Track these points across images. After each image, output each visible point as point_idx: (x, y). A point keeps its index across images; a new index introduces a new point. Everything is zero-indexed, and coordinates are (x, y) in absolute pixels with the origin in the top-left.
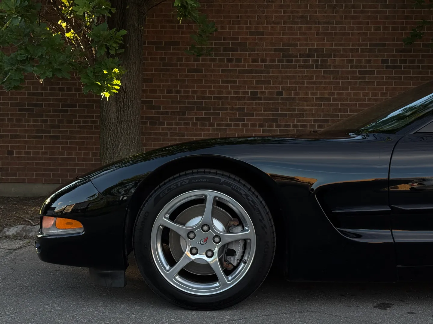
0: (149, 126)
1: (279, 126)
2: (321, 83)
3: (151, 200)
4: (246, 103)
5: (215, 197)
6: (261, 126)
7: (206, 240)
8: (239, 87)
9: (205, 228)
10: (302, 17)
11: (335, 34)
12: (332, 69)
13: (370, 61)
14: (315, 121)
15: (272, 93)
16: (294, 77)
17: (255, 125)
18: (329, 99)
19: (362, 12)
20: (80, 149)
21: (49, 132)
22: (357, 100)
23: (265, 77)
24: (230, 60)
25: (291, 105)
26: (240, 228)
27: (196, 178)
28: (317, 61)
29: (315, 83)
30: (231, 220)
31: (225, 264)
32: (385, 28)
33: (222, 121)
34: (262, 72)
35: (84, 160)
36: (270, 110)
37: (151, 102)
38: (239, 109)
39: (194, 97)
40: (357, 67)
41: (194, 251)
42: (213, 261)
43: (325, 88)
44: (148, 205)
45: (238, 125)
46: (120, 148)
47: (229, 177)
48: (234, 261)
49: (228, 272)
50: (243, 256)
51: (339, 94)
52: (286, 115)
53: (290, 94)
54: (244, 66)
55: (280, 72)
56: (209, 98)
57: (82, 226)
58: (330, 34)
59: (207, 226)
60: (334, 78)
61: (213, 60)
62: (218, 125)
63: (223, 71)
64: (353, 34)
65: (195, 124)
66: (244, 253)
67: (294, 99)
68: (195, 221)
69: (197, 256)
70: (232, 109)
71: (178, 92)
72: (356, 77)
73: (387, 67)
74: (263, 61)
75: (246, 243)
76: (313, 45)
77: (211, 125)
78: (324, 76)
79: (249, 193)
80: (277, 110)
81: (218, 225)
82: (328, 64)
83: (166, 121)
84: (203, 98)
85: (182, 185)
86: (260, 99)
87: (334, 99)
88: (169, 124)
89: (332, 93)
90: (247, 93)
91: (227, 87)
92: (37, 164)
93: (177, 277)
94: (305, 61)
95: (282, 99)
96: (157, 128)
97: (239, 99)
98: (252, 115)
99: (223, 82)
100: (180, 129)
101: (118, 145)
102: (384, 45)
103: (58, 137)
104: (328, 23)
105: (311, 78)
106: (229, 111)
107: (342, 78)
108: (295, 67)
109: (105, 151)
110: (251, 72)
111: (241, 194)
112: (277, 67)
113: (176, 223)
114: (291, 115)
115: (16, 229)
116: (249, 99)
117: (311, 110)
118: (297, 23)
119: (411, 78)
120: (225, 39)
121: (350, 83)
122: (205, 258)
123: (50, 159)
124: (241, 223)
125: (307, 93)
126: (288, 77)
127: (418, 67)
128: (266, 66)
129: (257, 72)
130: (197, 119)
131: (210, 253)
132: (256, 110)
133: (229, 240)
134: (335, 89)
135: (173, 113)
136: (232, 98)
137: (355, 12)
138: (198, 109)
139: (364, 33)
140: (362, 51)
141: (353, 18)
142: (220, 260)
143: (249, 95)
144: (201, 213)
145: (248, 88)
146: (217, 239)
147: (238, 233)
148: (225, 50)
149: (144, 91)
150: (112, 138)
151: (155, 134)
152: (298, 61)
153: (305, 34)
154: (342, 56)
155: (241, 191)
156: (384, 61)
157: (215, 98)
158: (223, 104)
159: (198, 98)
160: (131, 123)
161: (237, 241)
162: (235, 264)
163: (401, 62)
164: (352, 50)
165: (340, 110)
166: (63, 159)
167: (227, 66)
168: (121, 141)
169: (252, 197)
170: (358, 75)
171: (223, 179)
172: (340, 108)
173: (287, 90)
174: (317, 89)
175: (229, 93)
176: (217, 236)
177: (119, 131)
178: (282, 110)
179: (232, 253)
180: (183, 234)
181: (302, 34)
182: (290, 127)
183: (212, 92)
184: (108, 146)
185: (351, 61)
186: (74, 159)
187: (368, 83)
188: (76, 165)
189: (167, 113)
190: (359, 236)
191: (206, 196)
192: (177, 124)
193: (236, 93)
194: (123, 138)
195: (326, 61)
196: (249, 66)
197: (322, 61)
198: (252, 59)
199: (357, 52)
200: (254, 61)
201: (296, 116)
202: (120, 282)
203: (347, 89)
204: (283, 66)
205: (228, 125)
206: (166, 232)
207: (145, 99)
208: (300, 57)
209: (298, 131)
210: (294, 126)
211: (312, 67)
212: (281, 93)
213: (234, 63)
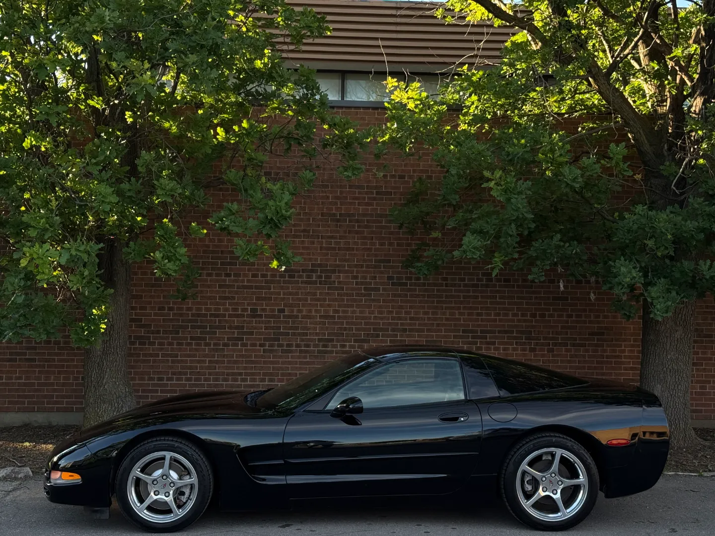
0: (138, 346)
1: (280, 345)
2: (325, 300)
3: (128, 459)
4: (245, 320)
5: (171, 457)
6: (261, 345)
7: (165, 485)
8: (237, 304)
9: (164, 477)
10: (304, 231)
11: (339, 249)
12: (336, 285)
13: (375, 277)
14: (319, 340)
15: (273, 311)
16: (297, 294)
17: (255, 345)
18: (333, 317)
19: (367, 227)
20: (59, 373)
21: (25, 354)
22: (363, 318)
23: (265, 293)
24: (228, 275)
25: (293, 322)
26: (188, 477)
27: (159, 444)
28: (321, 277)
29: (318, 300)
30: (183, 471)
31: (178, 501)
32: (390, 244)
33: (220, 340)
34: (262, 288)
35: (64, 385)
36: (273, 328)
37: (141, 320)
38: (237, 328)
39: (188, 314)
40: (362, 283)
41: (157, 493)
42: (170, 499)
43: (329, 305)
44: (126, 463)
45: (237, 345)
46: (105, 381)
47: (181, 443)
48: (184, 499)
49: (179, 507)
50: (190, 496)
51: (344, 312)
52: (288, 334)
53: (293, 311)
54: (243, 281)
55: (282, 288)
56: (205, 315)
57: (80, 478)
58: (334, 249)
59: (166, 476)
60: (338, 296)
61: (209, 275)
62: (215, 344)
63: (220, 286)
64: (357, 249)
65: (190, 344)
66: (191, 493)
67: (297, 317)
68: (158, 473)
69: (159, 496)
70: (230, 328)
71: (170, 309)
72: (361, 294)
73: (393, 284)
74: (263, 276)
75: (192, 486)
76: (316, 260)
77: (208, 345)
78: (328, 293)
79: (194, 453)
80: (279, 328)
81: (174, 475)
82: (332, 280)
83: (157, 341)
84: (199, 315)
85: (148, 449)
86: (261, 316)
87: (339, 317)
88: (160, 344)
89: (337, 310)
90: (246, 310)
91: (224, 304)
92: (10, 390)
93: (145, 511)
94: (309, 277)
95: (284, 317)
96: (146, 348)
97: (238, 316)
98: (252, 333)
99: (220, 298)
100: (172, 349)
101: (103, 379)
102: (389, 261)
103: (34, 360)
104: (332, 237)
105: (315, 294)
106: (227, 330)
107: (347, 295)
108: (297, 282)
109: (90, 384)
110: (251, 287)
111: (188, 454)
112: (279, 282)
113: (145, 474)
114: (294, 334)
115: (5, 471)
116: (248, 316)
117: (315, 329)
118: (299, 237)
119: (418, 296)
120: (222, 252)
121: (355, 300)
122: (164, 497)
123: (25, 384)
124: (189, 473)
125: (310, 311)
126: (290, 294)
127: (424, 285)
128: (267, 282)
129: (256, 287)
130: (192, 338)
131: (167, 494)
132: (255, 328)
133: (180, 485)
134: (339, 306)
135: (165, 332)
136: (230, 316)
137: (359, 227)
138: (193, 327)
139: (369, 249)
140: (367, 266)
141: (357, 232)
142: (175, 499)
143: (249, 313)
144: (162, 467)
145: (248, 305)
146: (172, 485)
147: (187, 480)
148: (222, 264)
149: (133, 308)
150: (97, 371)
151: (145, 355)
152: (301, 276)
153: (308, 248)
154: (346, 272)
155: (189, 452)
156: (389, 278)
157: (211, 315)
158: (220, 321)
159: (193, 315)
160: (118, 355)
161: (186, 486)
162: (184, 501)
163: (407, 278)
164: (356, 266)
165: (345, 329)
166: (39, 384)
167: (225, 281)
168: (107, 374)
169: (196, 456)
170: (363, 292)
171: (176, 445)
172: (345, 326)
173: (290, 307)
174: (321, 306)
175: (226, 310)
176: (173, 482)
177: (105, 364)
178: (285, 328)
179: (183, 494)
180: (149, 482)
181: (304, 248)
182: (293, 347)
183: (207, 309)
184: (93, 379)
185: (356, 277)
186: (52, 384)
187: (374, 300)
188: (55, 390)
189: (158, 332)
190: (264, 480)
191: (165, 456)
192: (170, 344)
193: (235, 310)
194: (108, 370)
195: (330, 277)
196: (248, 281)
197: (326, 277)
198: (252, 274)
199: (361, 268)
200: (254, 276)
201: (299, 334)
202: (106, 516)
203: (352, 306)
204: (285, 282)
205: (225, 345)
206: (138, 481)
207: (134, 317)
208: (303, 272)
209: (301, 351)
210: (298, 346)
211: (315, 282)
212: (283, 311)
213: (232, 278)
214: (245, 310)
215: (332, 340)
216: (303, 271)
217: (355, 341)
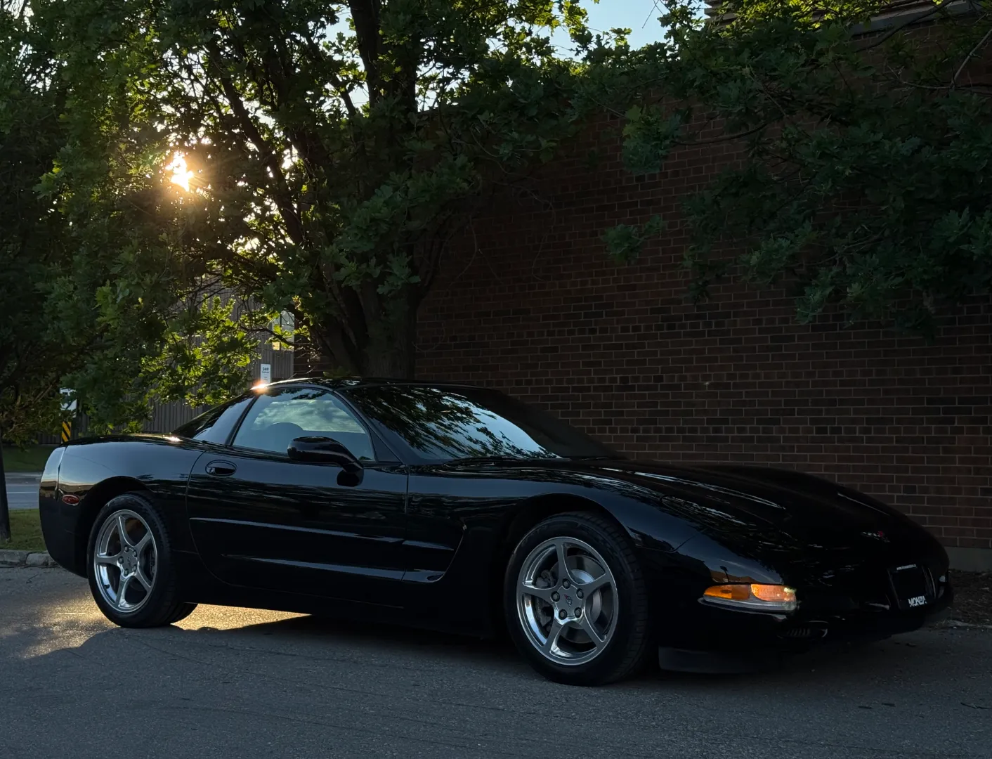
1: (658, 430)
2: (715, 359)
4: (613, 395)
6: (635, 431)
8: (604, 372)
12: (731, 336)
15: (648, 379)
16: (678, 352)
18: (727, 386)
23: (638, 354)
24: (593, 331)
25: (674, 396)
28: (710, 325)
29: (707, 360)
34: (634, 346)
36: (646, 405)
38: (605, 405)
39: (548, 389)
40: (767, 330)
43: (722, 368)
51: (742, 376)
52: (667, 413)
53: (673, 379)
54: (610, 338)
55: (659, 345)
56: (567, 389)
60: (734, 352)
61: (571, 332)
63: (584, 348)
67: (678, 387)
70: (595, 406)
71: (529, 382)
72: (768, 347)
74: (636, 329)
78: (720, 349)
80: (655, 404)
82: (726, 328)
84: (560, 390)
87: (736, 385)
89: (733, 374)
91: (589, 373)
94: (693, 326)
95: (662, 387)
97: (605, 389)
98: (621, 413)
99: (584, 364)
105: (702, 351)
106: (592, 409)
107: (747, 350)
108: (679, 335)
110: (620, 347)
112: (655, 337)
114: (675, 413)
116: (618, 388)
117: (703, 404)
119: (853, 345)
120: (586, 299)
121: (758, 358)
125: (696, 377)
126: (670, 353)
128: (639, 337)
129: (627, 346)
132: (627, 406)
134: (736, 368)
136: (596, 389)
140: (775, 303)
143: (618, 384)
145: (617, 372)
148: (586, 315)
152: (683, 326)
154: (746, 314)
157: (575, 389)
158: (584, 397)
159: (553, 390)
164: (759, 304)
165: (744, 403)
167: (589, 339)
170: (769, 343)
172: (744, 399)
173: (669, 372)
174: (711, 369)
175: (591, 381)
178: (663, 404)
182: (674, 432)
183: (570, 381)
185: (759, 322)
187: (785, 356)
193: (602, 380)
195: (722, 324)
196: (617, 338)
197: (717, 324)
198: (622, 328)
199: (767, 306)
200: (625, 329)
201: (682, 413)
203: (754, 367)
204: (662, 336)
208: (686, 319)
209: (685, 439)
210: (681, 430)
211: (702, 334)
212: (660, 379)
213: (598, 334)
214: (613, 380)
215: (725, 421)
216: (687, 317)
217: (759, 422)
